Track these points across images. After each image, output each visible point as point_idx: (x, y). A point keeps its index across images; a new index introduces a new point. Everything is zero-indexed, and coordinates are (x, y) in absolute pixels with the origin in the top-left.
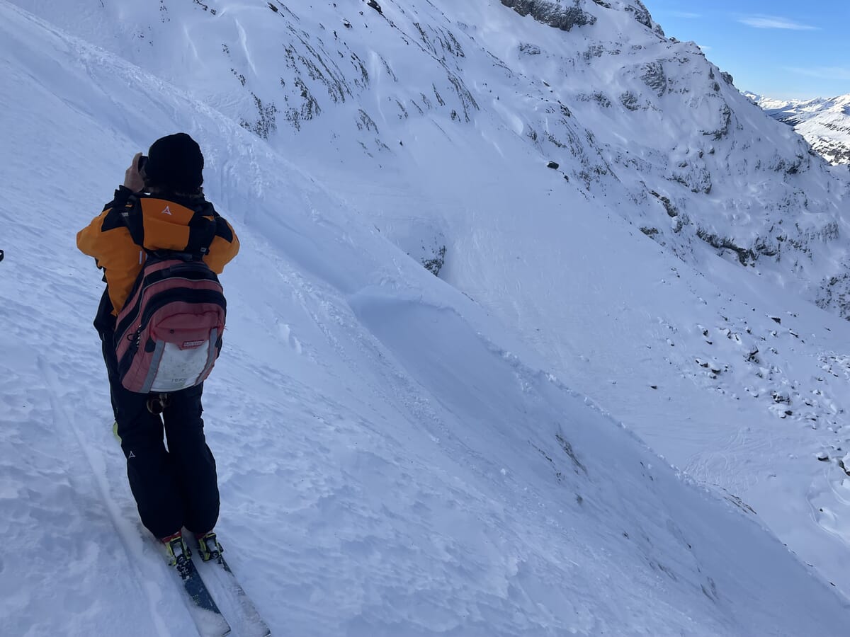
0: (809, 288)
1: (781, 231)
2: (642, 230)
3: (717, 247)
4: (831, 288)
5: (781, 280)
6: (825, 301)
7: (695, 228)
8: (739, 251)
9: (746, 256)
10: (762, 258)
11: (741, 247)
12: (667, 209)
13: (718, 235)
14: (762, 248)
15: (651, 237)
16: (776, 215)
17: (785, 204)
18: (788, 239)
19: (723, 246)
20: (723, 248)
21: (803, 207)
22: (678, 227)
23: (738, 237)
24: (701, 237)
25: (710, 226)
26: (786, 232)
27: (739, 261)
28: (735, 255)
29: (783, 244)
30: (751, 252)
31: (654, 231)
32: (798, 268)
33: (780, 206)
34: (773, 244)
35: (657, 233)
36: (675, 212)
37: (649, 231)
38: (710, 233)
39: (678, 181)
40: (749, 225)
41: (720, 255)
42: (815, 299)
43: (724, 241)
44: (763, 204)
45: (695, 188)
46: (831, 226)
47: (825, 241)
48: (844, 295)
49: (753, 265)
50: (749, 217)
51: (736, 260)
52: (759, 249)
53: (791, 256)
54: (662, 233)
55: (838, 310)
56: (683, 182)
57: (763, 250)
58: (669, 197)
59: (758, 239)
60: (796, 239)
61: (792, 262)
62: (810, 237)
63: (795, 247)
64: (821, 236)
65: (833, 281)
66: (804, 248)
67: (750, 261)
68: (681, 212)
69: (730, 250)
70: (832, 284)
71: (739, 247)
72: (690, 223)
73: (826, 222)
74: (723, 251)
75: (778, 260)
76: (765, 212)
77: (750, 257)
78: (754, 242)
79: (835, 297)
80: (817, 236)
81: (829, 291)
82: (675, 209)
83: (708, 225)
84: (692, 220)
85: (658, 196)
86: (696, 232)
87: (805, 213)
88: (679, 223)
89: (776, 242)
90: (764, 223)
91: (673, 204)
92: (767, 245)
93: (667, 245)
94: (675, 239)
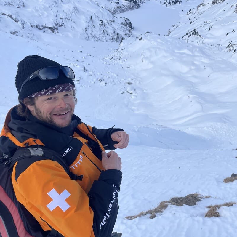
0: (80, 34)
1: (60, 15)
2: (11, 33)
3: (41, 29)
4: (87, 32)
5: (70, 35)
6: (87, 38)
7: (29, 24)
8: (50, 28)
9: (54, 30)
10: (59, 28)
11: (50, 27)
12: (14, 19)
13: (39, 25)
14: (57, 24)
15: (16, 35)
16: (55, 9)
17: (55, 3)
18: (64, 18)
19: (43, 28)
20: (44, 29)
21: (61, 2)
22: (23, 26)
23: (46, 22)
24: (33, 27)
25: (34, 22)
26: (62, 15)
27: (52, 32)
28: (49, 30)
29: (63, 20)
30: (54, 27)
31: (16, 32)
32: (73, 28)
33: (54, 5)
34: (60, 22)
35: (18, 32)
36: (17, 20)
37: (14, 32)
38: (35, 25)
39: (9, 5)
40: (47, 16)
41: (44, 32)
42: (84, 38)
43: (42, 26)
44: (47, 6)
45: (18, 6)
46: (75, 8)
47: (75, 14)
48: (91, 33)
49: (58, 32)
50: (46, 13)
51: (51, 32)
52: (56, 25)
53: (69, 24)
54: (19, 31)
55: (92, 39)
56: (11, 5)
57: (58, 25)
58: (10, 14)
59: (54, 21)
60: (66, 17)
61: (70, 26)
62: (70, 15)
63: (68, 20)
64: (73, 13)
65: (86, 29)
66: (71, 19)
67: (56, 31)
68: (19, 19)
69: (46, 29)
70: (86, 30)
71: (49, 27)
72: (25, 22)
73: (72, 7)
74: (44, 30)
75: (65, 27)
76: (50, 9)
77: (55, 29)
78: (53, 23)
79: (89, 35)
80: (72, 14)
81: (87, 33)
82: (16, 18)
83: (32, 21)
84: (26, 21)
85: (5, 15)
86: (30, 26)
87: (63, 5)
88: (22, 24)
89: (61, 20)
90: (52, 13)
91: (14, 16)
92: (58, 22)
93: (24, 36)
94: (25, 32)
